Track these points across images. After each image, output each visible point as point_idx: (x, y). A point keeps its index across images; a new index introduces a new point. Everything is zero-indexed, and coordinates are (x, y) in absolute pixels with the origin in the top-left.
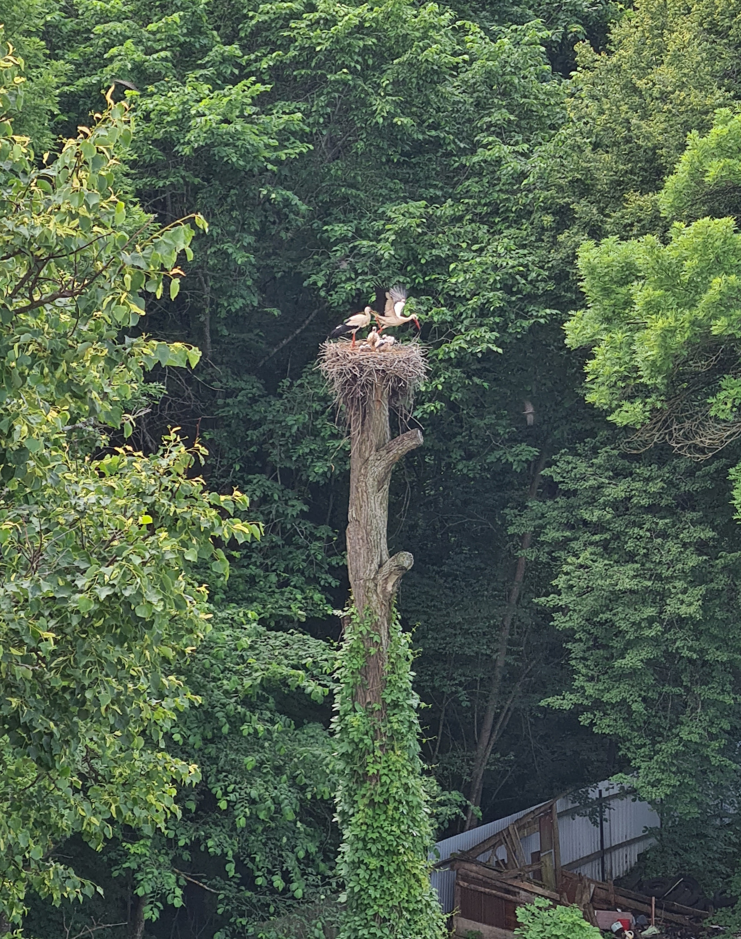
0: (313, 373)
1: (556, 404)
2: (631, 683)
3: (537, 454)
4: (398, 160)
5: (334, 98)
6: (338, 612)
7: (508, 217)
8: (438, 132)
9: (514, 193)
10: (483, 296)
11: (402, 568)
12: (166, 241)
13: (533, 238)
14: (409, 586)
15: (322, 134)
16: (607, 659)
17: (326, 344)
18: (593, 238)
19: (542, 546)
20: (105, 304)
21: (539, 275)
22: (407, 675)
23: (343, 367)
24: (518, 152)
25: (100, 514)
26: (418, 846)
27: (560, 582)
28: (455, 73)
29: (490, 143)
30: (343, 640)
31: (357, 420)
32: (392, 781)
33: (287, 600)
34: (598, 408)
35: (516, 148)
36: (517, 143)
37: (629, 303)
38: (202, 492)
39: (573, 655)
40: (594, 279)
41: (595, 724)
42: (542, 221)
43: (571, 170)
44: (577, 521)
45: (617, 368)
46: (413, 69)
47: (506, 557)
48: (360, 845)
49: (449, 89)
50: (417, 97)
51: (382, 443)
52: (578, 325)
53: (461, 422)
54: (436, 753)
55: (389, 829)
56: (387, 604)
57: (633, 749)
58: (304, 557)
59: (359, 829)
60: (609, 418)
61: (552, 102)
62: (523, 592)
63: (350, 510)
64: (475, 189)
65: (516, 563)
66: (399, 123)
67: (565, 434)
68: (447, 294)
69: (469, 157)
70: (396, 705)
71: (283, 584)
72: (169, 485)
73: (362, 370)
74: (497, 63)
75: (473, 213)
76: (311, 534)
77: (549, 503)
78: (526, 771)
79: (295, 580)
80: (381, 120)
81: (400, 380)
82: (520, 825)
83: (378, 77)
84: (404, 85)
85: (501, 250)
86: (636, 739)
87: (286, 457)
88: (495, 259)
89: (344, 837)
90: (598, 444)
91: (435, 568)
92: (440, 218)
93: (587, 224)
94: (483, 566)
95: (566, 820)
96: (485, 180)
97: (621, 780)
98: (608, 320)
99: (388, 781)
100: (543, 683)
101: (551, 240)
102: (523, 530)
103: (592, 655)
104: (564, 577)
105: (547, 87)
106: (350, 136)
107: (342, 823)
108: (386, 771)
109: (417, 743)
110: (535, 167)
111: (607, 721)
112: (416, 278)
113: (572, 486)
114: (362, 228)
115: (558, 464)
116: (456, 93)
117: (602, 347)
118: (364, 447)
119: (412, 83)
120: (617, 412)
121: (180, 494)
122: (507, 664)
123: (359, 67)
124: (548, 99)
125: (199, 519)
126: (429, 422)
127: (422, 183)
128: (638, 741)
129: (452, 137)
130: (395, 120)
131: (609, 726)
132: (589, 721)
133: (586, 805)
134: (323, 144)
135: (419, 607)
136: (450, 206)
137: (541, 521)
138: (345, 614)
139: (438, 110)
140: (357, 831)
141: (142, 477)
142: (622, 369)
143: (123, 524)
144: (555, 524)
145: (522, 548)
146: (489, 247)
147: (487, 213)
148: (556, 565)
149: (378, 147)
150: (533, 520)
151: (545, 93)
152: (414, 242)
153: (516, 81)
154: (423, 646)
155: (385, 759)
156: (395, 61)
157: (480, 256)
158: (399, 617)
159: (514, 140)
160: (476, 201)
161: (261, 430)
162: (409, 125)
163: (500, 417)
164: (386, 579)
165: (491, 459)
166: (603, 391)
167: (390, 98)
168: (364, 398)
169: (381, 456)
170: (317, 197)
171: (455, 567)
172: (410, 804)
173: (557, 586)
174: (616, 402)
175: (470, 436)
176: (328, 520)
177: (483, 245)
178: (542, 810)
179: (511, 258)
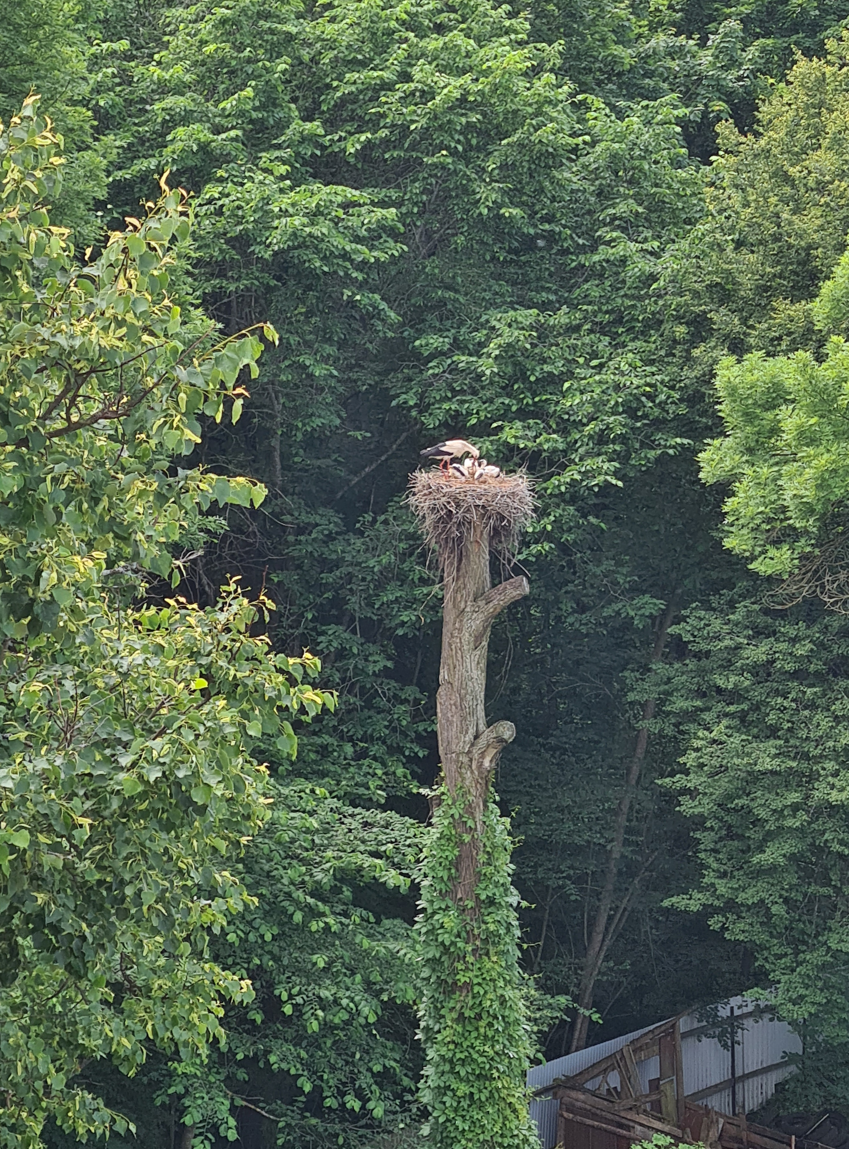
0: (401, 508)
1: (688, 548)
2: (771, 880)
3: (663, 607)
4: (505, 258)
5: (431, 184)
6: (424, 791)
7: (634, 327)
8: (553, 225)
9: (640, 298)
10: (602, 421)
11: (501, 740)
12: (229, 354)
13: (663, 353)
14: (509, 760)
15: (415, 225)
16: (743, 852)
17: (417, 474)
18: (734, 353)
19: (668, 716)
20: (155, 427)
21: (668, 398)
22: (505, 868)
23: (437, 502)
24: (646, 250)
25: (146, 677)
26: (515, 1069)
27: (690, 759)
28: (574, 157)
29: (613, 240)
30: (430, 824)
31: (452, 564)
32: (486, 992)
33: (365, 775)
34: (737, 555)
35: (645, 246)
36: (646, 240)
37: (775, 431)
38: (267, 654)
39: (702, 847)
40: (735, 401)
41: (727, 929)
42: (674, 332)
43: (709, 273)
44: (709, 687)
45: (762, 509)
46: (524, 151)
47: (624, 728)
48: (447, 1067)
49: (567, 175)
50: (528, 183)
51: (481, 591)
52: (715, 456)
53: (574, 567)
54: (538, 959)
55: (482, 1049)
56: (483, 782)
57: (771, 959)
58: (386, 723)
59: (445, 1049)
60: (750, 567)
61: (688, 192)
62: (643, 773)
63: (441, 671)
64: (595, 293)
65: (637, 736)
66: (507, 215)
67: (698, 586)
68: (560, 417)
69: (588, 256)
70: (491, 902)
71: (361, 755)
72: (229, 644)
73: (458, 506)
74: (624, 146)
75: (592, 321)
76: (395, 696)
77: (676, 666)
78: (644, 983)
79: (376, 749)
80: (485, 211)
81: (503, 518)
82: (637, 1047)
83: (483, 160)
84: (513, 170)
85: (624, 367)
86: (776, 948)
87: (367, 605)
88: (617, 378)
89: (428, 1058)
90: (736, 597)
91: (540, 740)
92: (554, 326)
93: (727, 336)
94: (596, 738)
95: (691, 1041)
96: (607, 283)
97: (757, 995)
98: (750, 451)
99: (482, 992)
100: (666, 878)
101: (684, 354)
102: (646, 697)
103: (725, 846)
104: (694, 755)
105: (682, 174)
106: (448, 228)
107: (426, 1041)
108: (479, 980)
109: (515, 947)
110: (667, 268)
111: (741, 926)
112: (524, 398)
113: (704, 646)
114: (461, 338)
115: (688, 620)
116: (575, 179)
117: (745, 483)
118: (459, 596)
119: (523, 167)
120: (760, 559)
121: (241, 654)
122: (623, 856)
123: (460, 148)
124: (684, 189)
125: (264, 685)
126: (535, 567)
127: (533, 285)
128: (776, 950)
129: (569, 232)
130: (502, 211)
131: (743, 931)
132: (720, 925)
133: (714, 1025)
134: (417, 237)
135: (521, 787)
136: (565, 314)
137: (666, 687)
138: (433, 794)
139: (553, 199)
140: (443, 1051)
141: (197, 635)
142: (767, 510)
143: (172, 689)
144: (683, 692)
145: (644, 718)
146: (611, 363)
147: (609, 322)
148: (684, 739)
149: (482, 242)
150: (657, 685)
151: (679, 182)
152: (523, 354)
153: (647, 167)
154: (525, 833)
155: (478, 966)
156: (504, 142)
157: (599, 373)
158: (498, 798)
159: (643, 235)
160: (596, 308)
161: (338, 573)
162: (518, 217)
163: (619, 564)
164: (482, 753)
165: (607, 612)
166: (743, 535)
167: (497, 184)
168: (460, 539)
169: (479, 607)
170: (409, 300)
171: (564, 739)
172: (507, 1020)
173: (685, 764)
174: (759, 549)
175: (584, 585)
176: (415, 681)
177: (603, 360)
178: (663, 1028)
179: (636, 376)
